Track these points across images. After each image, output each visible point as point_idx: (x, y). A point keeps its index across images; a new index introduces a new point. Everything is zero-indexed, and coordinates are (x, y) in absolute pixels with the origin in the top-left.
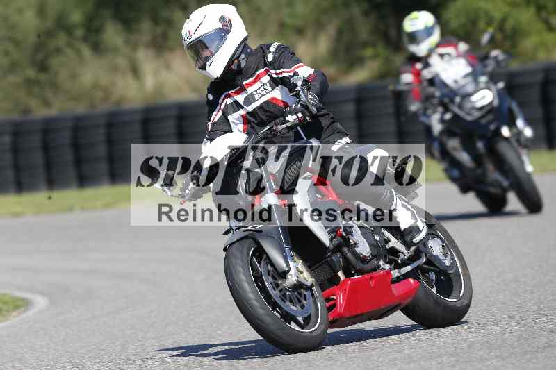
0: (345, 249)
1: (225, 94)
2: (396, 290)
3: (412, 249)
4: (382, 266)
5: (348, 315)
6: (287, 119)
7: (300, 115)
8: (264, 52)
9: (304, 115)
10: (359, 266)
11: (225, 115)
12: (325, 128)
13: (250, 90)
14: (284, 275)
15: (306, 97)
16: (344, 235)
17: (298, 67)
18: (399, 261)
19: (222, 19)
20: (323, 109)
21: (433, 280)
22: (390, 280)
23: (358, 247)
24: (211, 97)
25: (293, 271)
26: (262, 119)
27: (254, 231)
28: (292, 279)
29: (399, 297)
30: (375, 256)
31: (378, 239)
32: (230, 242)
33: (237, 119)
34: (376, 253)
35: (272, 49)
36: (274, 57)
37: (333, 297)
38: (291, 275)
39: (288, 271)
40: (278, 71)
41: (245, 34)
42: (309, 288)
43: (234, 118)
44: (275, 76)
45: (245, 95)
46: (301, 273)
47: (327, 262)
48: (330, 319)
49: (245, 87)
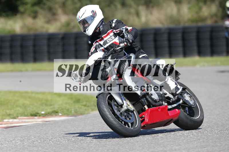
0: (148, 97)
1: (96, 41)
2: (170, 113)
3: (176, 97)
4: (164, 104)
5: (150, 123)
7: (125, 43)
8: (111, 23)
9: (127, 43)
10: (154, 104)
11: (96, 49)
12: (136, 51)
13: (105, 39)
14: (122, 106)
15: (128, 36)
18: (171, 102)
21: (187, 111)
22: (167, 109)
23: (153, 96)
24: (90, 42)
25: (125, 104)
28: (125, 108)
29: (172, 116)
30: (161, 100)
31: (161, 93)
32: (99, 94)
35: (114, 22)
36: (115, 25)
37: (144, 116)
39: (123, 104)
40: (117, 30)
41: (103, 17)
42: (132, 112)
46: (129, 105)
47: (140, 102)
48: (142, 125)
49: (103, 38)
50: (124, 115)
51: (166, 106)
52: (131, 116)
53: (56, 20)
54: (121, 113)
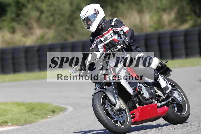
0: (139, 96)
1: (97, 37)
2: (159, 111)
3: (166, 95)
4: (154, 102)
5: (139, 120)
6: (117, 47)
7: (122, 45)
8: (111, 22)
9: (124, 46)
10: (145, 102)
11: (97, 45)
12: (134, 50)
13: (106, 36)
14: (115, 105)
15: (125, 39)
16: (139, 90)
17: (123, 27)
18: (160, 100)
19: (95, 10)
20: (133, 43)
22: (156, 107)
23: (144, 95)
24: (92, 38)
25: (118, 104)
26: (110, 47)
27: (104, 89)
28: (117, 107)
29: (160, 113)
30: (151, 98)
31: (153, 91)
32: (94, 93)
33: (101, 47)
34: (151, 97)
35: (114, 20)
36: (114, 23)
37: (134, 113)
38: (117, 105)
39: (116, 104)
40: (116, 29)
41: (104, 15)
42: (125, 110)
43: (100, 46)
44: (114, 30)
45: (104, 38)
46: (121, 104)
47: (132, 100)
48: (132, 122)
49: (104, 35)
50: (117, 114)
51: (156, 105)
52: (123, 114)
53: (32, 34)
54: (114, 113)
